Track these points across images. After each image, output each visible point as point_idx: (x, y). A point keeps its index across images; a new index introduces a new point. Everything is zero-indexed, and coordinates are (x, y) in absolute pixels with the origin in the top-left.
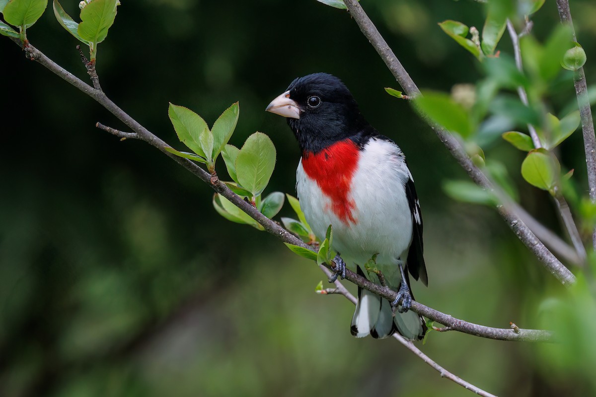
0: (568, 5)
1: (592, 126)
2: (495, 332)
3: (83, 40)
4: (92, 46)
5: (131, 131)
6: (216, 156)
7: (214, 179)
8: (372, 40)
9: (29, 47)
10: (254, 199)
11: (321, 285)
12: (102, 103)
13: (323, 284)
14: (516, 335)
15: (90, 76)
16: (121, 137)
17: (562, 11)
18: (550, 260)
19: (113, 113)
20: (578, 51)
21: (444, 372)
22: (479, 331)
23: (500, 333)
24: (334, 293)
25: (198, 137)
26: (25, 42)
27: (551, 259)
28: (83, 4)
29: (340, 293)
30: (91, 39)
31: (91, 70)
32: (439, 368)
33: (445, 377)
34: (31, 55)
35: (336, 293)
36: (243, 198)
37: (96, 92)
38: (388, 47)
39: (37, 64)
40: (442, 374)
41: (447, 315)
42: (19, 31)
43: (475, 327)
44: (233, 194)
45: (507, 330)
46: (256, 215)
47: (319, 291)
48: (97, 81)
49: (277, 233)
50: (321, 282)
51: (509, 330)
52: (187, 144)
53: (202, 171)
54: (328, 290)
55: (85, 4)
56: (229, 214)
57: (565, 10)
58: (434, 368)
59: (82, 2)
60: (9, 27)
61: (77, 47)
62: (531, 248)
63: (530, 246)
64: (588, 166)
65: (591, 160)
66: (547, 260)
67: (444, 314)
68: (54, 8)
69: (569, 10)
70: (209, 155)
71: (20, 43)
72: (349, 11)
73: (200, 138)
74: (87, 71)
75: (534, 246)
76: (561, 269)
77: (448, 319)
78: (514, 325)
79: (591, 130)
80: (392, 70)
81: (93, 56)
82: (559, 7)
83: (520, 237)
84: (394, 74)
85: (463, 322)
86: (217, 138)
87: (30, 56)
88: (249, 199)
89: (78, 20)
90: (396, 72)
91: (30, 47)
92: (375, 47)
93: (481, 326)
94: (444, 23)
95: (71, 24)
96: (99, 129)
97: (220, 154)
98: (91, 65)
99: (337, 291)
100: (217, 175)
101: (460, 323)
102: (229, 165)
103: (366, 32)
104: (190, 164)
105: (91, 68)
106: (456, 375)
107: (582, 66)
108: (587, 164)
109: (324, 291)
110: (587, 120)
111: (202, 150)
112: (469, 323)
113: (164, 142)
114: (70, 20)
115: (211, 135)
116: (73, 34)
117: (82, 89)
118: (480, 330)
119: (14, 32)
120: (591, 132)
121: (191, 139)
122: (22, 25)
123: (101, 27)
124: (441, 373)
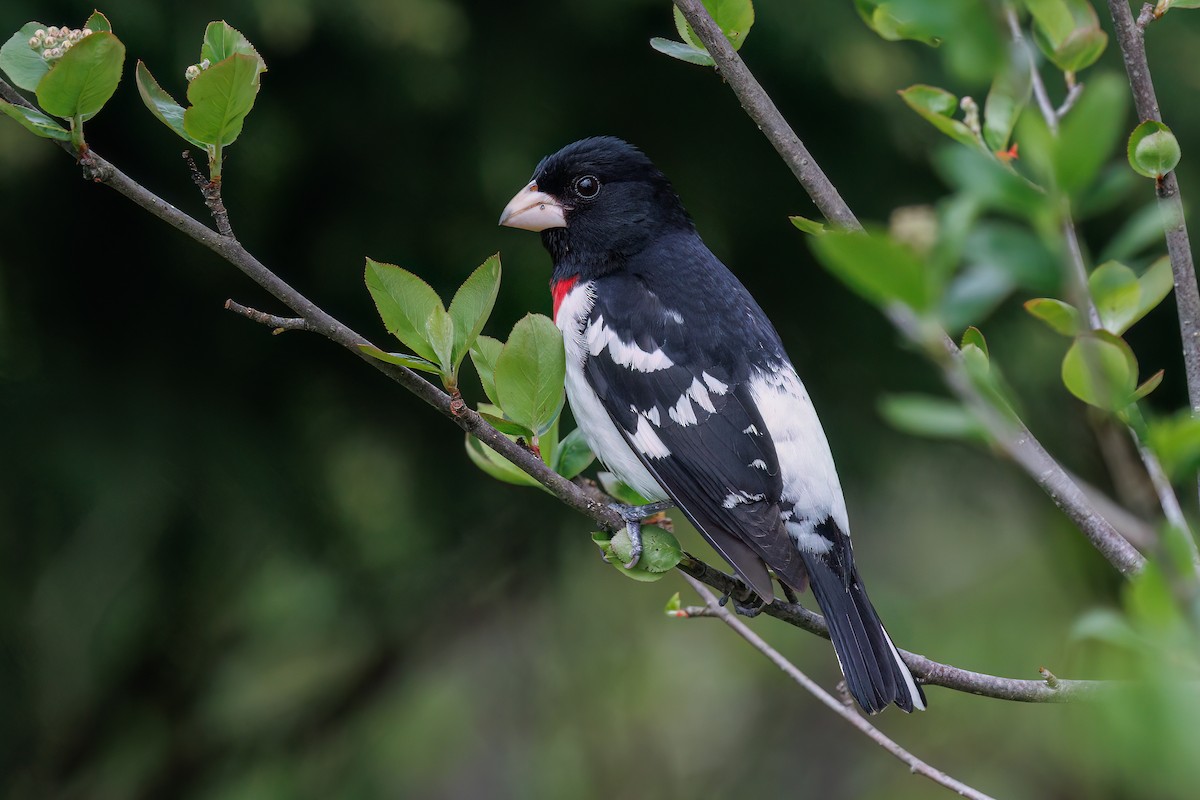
0: (1143, 51)
1: (1195, 284)
2: (1010, 687)
3: (196, 142)
4: (214, 152)
5: (293, 314)
6: (459, 359)
7: (457, 405)
8: (764, 125)
9: (89, 157)
10: (535, 442)
11: (676, 600)
12: (235, 261)
13: (681, 598)
14: (1051, 691)
15: (210, 210)
16: (275, 328)
17: (1131, 62)
18: (1116, 546)
19: (258, 280)
20: (1163, 140)
21: (916, 763)
22: (978, 685)
23: (1021, 688)
24: (703, 615)
25: (424, 323)
26: (82, 149)
27: (1118, 543)
28: (194, 71)
29: (713, 615)
30: (210, 138)
31: (212, 198)
32: (907, 756)
33: (918, 772)
34: (93, 172)
35: (706, 615)
36: (513, 439)
37: (224, 240)
38: (795, 137)
39: (105, 190)
40: (912, 769)
41: (917, 656)
42: (69, 129)
43: (971, 677)
44: (495, 432)
45: (1035, 682)
46: (540, 472)
47: (673, 613)
48: (225, 220)
49: (582, 505)
50: (677, 595)
51: (1039, 682)
52: (402, 337)
53: (432, 388)
54: (690, 610)
55: (198, 72)
56: (497, 467)
57: (1138, 60)
58: (898, 758)
59: (191, 68)
60: (50, 121)
61: (185, 154)
62: (1080, 523)
63: (1078, 520)
64: (1188, 364)
65: (1193, 352)
66: (1110, 546)
67: (911, 654)
68: (138, 80)
69: (1145, 61)
70: (444, 357)
71: (73, 150)
72: (718, 69)
73: (428, 326)
74: (205, 200)
75: (1085, 519)
76: (1138, 563)
77: (919, 664)
78: (1047, 673)
79: (1193, 293)
80: (806, 182)
81: (216, 171)
82: (1127, 55)
83: (1057, 503)
84: (808, 189)
85: (948, 669)
86: (460, 325)
87: (90, 175)
88: (526, 441)
89: (184, 102)
90: (811, 186)
91: (92, 157)
92: (770, 138)
93: (984, 676)
94: (909, 89)
95: (172, 110)
96: (232, 313)
97: (468, 355)
98: (212, 188)
99: (708, 611)
100: (462, 397)
101: (942, 670)
102: (486, 376)
103: (753, 109)
104: (410, 376)
105: (211, 194)
106: (940, 769)
107: (1171, 169)
108: (1186, 359)
109: (683, 613)
110: (1184, 273)
111: (431, 350)
112: (960, 670)
113: (358, 336)
114: (168, 101)
115: (447, 319)
116: (176, 130)
117: (196, 236)
118: (980, 682)
119: (60, 129)
120: (1193, 296)
121: (409, 327)
122: (75, 115)
123: (229, 116)
124: (910, 765)
